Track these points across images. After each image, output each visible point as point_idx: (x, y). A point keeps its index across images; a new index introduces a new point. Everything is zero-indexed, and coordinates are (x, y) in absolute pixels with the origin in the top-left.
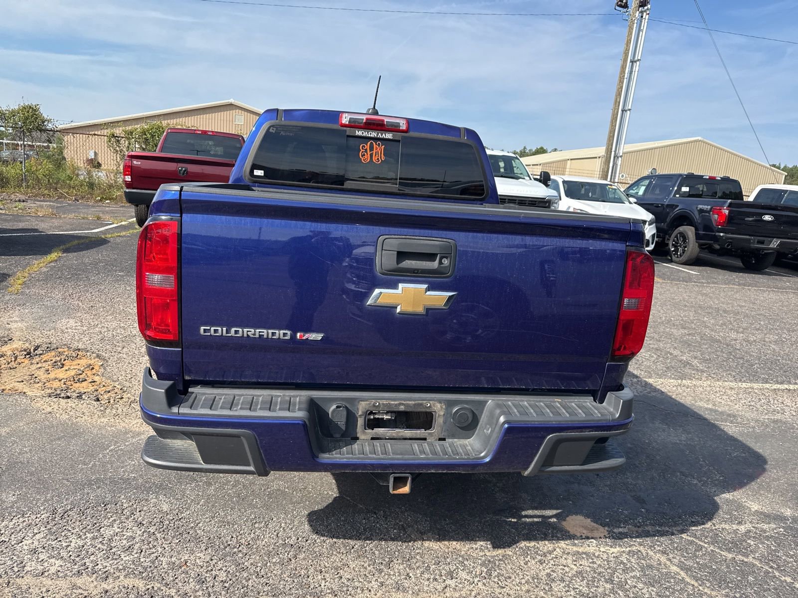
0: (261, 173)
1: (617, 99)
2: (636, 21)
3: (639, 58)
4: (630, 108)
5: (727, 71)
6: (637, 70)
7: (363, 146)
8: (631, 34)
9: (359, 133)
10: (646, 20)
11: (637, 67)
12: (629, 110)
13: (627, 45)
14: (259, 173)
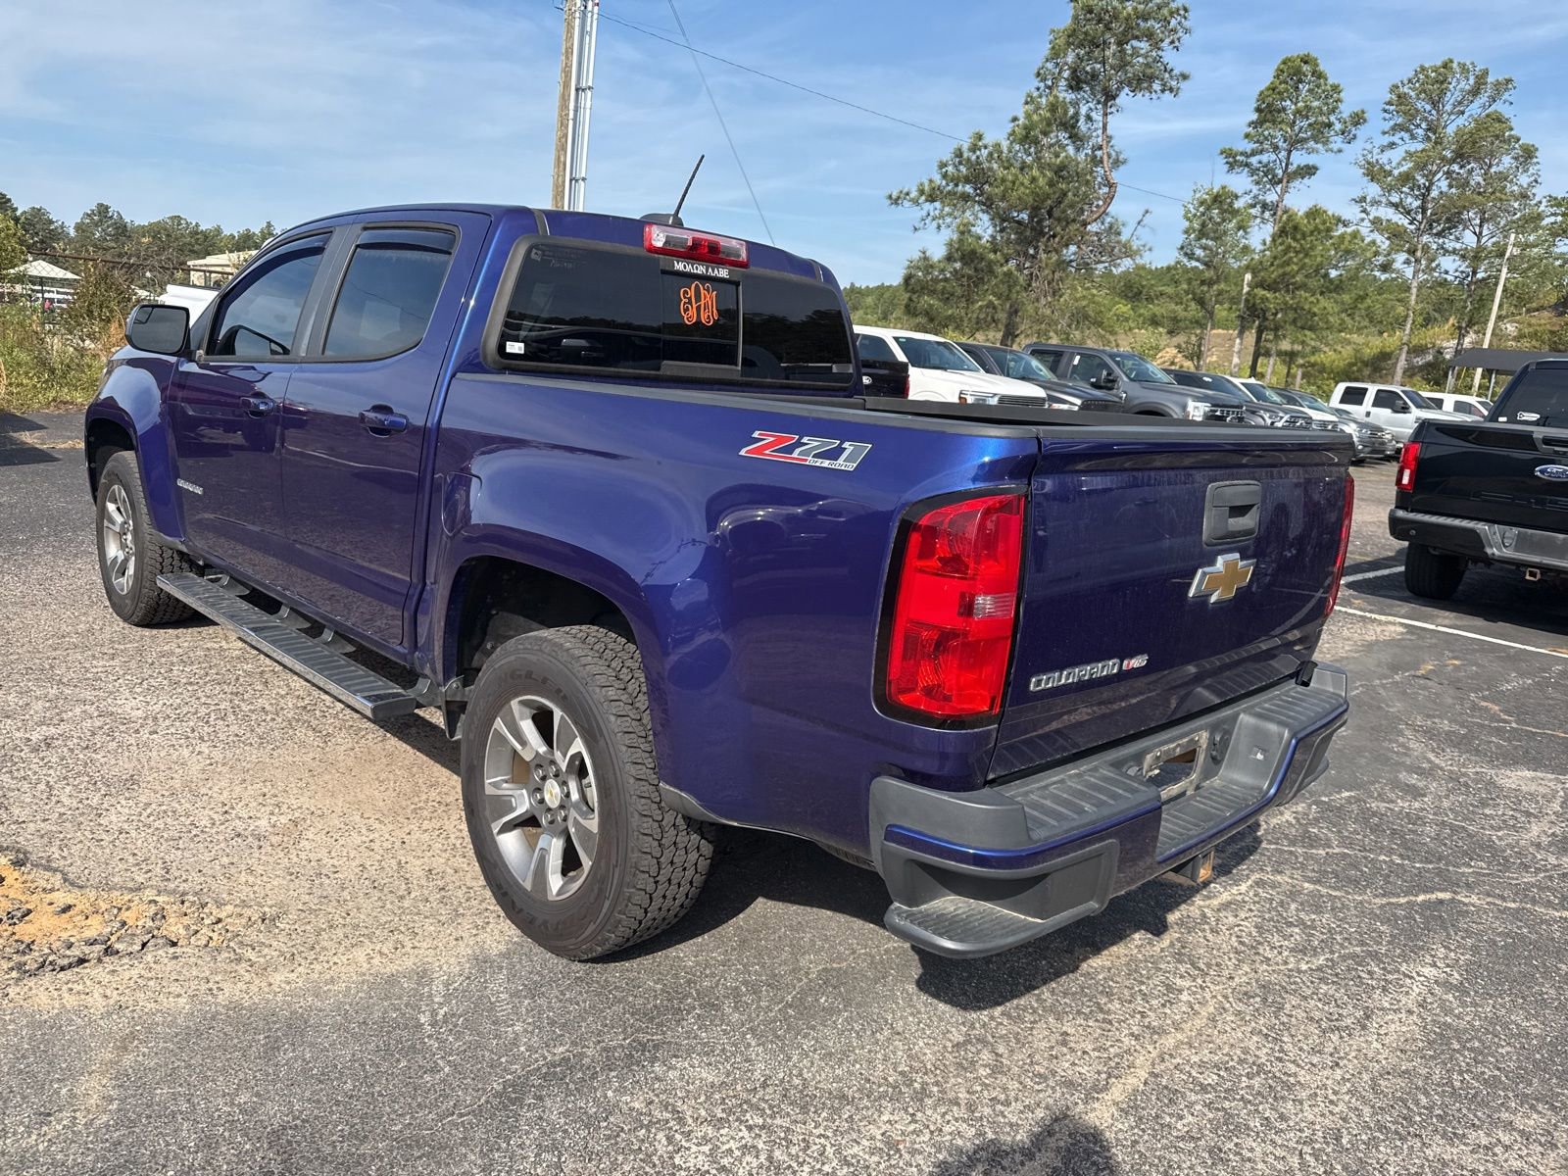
0: (520, 349)
1: (559, 157)
2: (577, 15)
3: (590, 84)
4: (583, 175)
5: (721, 121)
6: (588, 105)
7: (686, 292)
8: (572, 37)
9: (679, 266)
10: (595, 16)
11: (587, 99)
12: (584, 179)
13: (567, 58)
14: (515, 348)
